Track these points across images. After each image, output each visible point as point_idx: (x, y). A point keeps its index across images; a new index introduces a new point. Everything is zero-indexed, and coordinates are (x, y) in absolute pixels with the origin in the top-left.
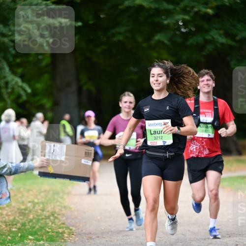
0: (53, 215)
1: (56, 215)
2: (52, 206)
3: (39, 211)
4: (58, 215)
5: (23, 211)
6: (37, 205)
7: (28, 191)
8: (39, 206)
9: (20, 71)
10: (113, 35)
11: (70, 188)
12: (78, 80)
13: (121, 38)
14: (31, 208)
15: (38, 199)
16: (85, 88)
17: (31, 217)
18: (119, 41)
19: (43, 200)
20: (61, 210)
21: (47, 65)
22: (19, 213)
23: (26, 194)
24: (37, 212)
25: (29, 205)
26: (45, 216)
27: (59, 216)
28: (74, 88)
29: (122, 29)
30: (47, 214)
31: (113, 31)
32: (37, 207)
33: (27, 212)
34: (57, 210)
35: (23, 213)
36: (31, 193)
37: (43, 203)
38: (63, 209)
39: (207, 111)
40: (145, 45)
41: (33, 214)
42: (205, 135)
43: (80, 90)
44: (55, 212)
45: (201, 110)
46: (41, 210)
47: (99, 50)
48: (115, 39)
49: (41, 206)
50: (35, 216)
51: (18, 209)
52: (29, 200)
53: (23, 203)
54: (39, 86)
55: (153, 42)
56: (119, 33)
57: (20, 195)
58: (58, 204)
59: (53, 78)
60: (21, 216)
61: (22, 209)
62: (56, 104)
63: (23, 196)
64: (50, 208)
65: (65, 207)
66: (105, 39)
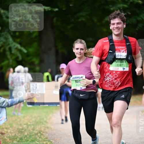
0: (40, 133)
1: (42, 133)
2: (39, 127)
3: (31, 130)
4: (43, 132)
5: (21, 130)
6: (30, 127)
7: (24, 117)
8: (31, 127)
9: (18, 40)
10: (78, 18)
11: (51, 115)
12: (56, 46)
13: (83, 19)
14: (26, 128)
15: (30, 123)
16: (60, 51)
17: (26, 134)
18: (82, 21)
19: (34, 123)
20: (45, 129)
21: (36, 37)
22: (18, 131)
23: (22, 119)
24: (30, 131)
25: (25, 126)
26: (35, 133)
27: (44, 134)
28: (53, 51)
29: (83, 14)
30: (36, 132)
31: (78, 15)
32: (30, 128)
33: (23, 131)
34: (42, 130)
35: (21, 131)
36: (26, 118)
37: (33, 125)
38: (46, 129)
39: (121, 47)
40: (98, 24)
41: (27, 132)
42: (121, 69)
43: (57, 52)
44: (41, 131)
45: (116, 48)
46: (32, 129)
47: (69, 27)
48: (80, 20)
49: (32, 127)
50: (29, 133)
51: (18, 129)
52: (25, 123)
53: (21, 125)
54: (31, 50)
55: (104, 22)
56: (82, 16)
57: (19, 120)
58: (43, 125)
59: (40, 45)
60: (19, 133)
61: (20, 129)
62: (41, 61)
63: (21, 120)
64: (38, 128)
65: (48, 128)
66: (73, 20)
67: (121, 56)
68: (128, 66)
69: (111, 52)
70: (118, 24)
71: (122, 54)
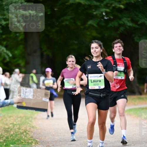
0: (25, 132)
2: (25, 126)
8: (17, 126)
9: (5, 43)
10: (63, 21)
11: (36, 115)
12: (41, 49)
13: (67, 23)
14: (12, 128)
15: (16, 122)
16: (45, 53)
17: (12, 133)
22: (5, 131)
27: (29, 133)
29: (68, 17)
33: (9, 130)
36: (12, 118)
37: (19, 124)
38: (32, 128)
40: (82, 27)
44: (27, 130)
45: (118, 63)
46: (18, 129)
47: (54, 30)
50: (15, 133)
51: (4, 128)
53: (7, 124)
54: (17, 52)
55: (87, 25)
56: (66, 20)
58: (29, 125)
59: (25, 48)
61: (7, 128)
62: (27, 63)
63: (7, 120)
64: (23, 128)
66: (57, 24)
67: (120, 69)
68: (124, 76)
69: (115, 66)
70: (119, 46)
71: (121, 68)
